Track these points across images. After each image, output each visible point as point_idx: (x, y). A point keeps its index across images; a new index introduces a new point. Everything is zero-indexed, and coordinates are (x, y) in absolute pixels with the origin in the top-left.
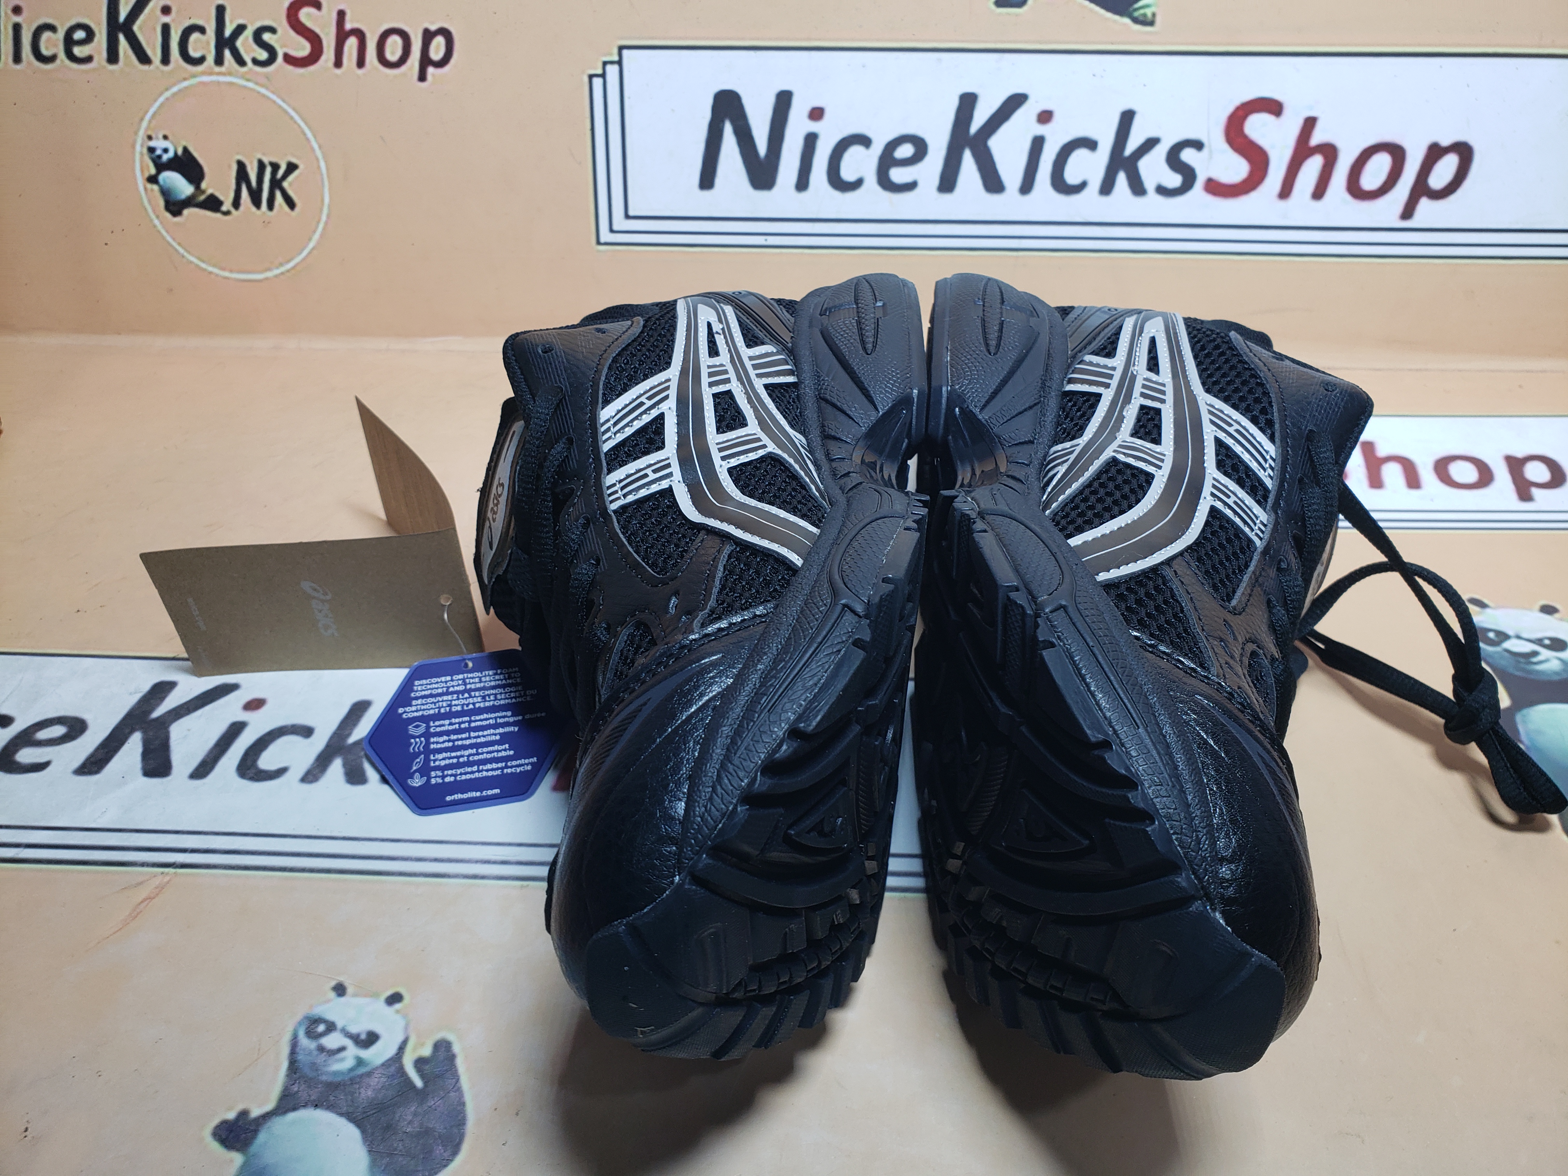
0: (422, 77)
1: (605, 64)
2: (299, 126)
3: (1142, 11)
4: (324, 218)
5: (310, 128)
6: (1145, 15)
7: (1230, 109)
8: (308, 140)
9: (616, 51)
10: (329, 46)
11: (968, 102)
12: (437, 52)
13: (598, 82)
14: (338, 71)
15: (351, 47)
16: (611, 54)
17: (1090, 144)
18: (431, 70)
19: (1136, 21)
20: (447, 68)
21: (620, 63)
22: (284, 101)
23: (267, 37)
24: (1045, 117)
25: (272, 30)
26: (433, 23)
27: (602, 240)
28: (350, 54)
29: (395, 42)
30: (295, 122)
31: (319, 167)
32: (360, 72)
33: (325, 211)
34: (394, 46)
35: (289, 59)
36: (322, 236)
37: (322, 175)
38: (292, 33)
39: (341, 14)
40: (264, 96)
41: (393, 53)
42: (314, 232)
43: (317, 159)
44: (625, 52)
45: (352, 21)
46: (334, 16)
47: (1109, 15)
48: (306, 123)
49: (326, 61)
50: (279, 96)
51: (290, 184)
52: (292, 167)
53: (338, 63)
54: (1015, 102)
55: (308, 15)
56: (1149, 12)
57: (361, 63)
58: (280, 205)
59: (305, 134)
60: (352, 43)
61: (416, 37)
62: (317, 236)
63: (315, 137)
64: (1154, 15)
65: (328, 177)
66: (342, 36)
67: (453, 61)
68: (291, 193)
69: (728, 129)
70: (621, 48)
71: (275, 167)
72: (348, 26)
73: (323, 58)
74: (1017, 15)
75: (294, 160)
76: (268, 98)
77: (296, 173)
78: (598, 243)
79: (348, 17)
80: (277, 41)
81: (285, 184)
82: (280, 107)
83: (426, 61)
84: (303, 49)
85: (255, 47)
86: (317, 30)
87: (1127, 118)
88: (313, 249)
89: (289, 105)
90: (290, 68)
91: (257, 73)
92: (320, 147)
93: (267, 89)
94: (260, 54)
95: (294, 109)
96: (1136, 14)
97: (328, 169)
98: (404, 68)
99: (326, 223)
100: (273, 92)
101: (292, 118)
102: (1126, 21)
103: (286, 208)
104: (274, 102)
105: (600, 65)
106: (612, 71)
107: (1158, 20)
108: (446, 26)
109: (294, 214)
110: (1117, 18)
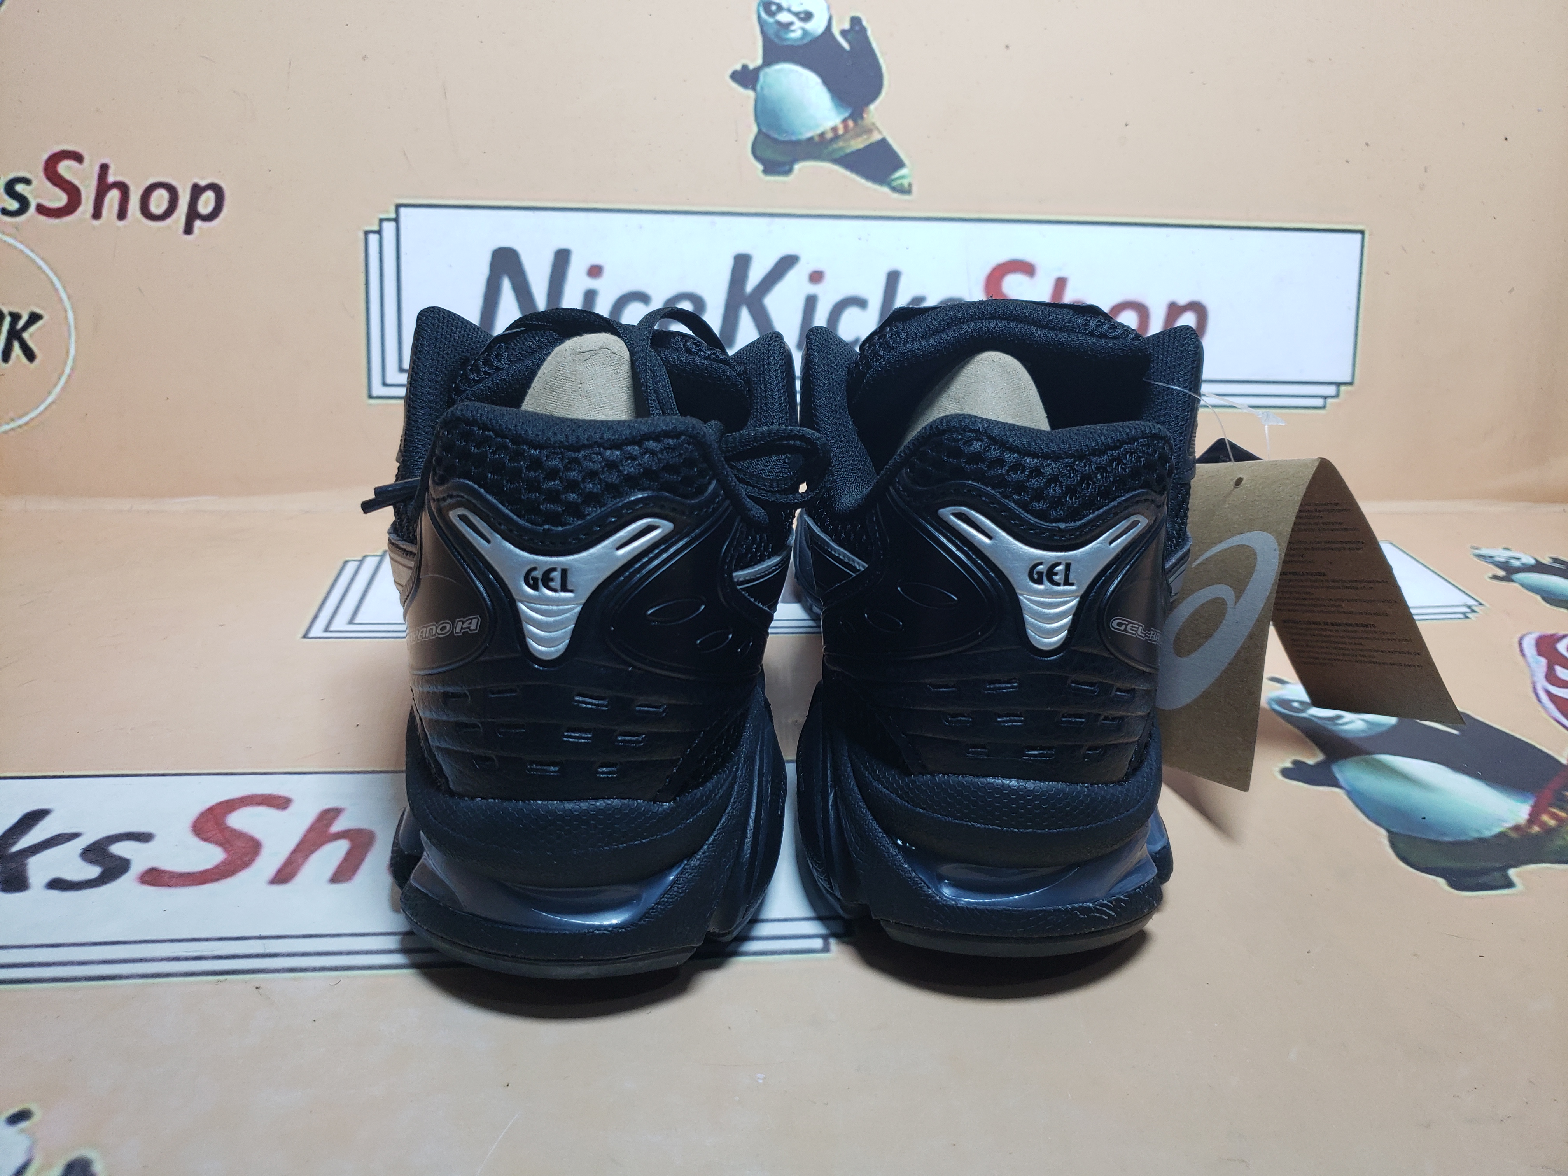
0: (188, 230)
1: (381, 220)
2: (47, 276)
3: (899, 182)
4: (68, 370)
5: (59, 278)
6: (902, 185)
7: (987, 270)
8: (56, 290)
9: (393, 209)
10: (88, 197)
11: (742, 263)
12: (206, 206)
13: (373, 239)
14: (96, 223)
15: (112, 200)
16: (387, 212)
17: (860, 303)
18: (198, 224)
19: (894, 189)
20: (216, 222)
21: (396, 220)
22: (33, 251)
23: (20, 188)
24: (816, 277)
25: (27, 181)
26: (203, 178)
27: (375, 393)
28: (111, 206)
29: (162, 196)
30: (44, 272)
31: (66, 318)
32: (121, 224)
33: (70, 363)
34: (159, 202)
35: (42, 210)
36: (63, 389)
37: (69, 326)
38: (48, 185)
39: (104, 168)
40: (10, 245)
41: (158, 206)
42: (55, 385)
43: (65, 311)
44: (403, 211)
45: (115, 174)
46: (96, 169)
47: (869, 184)
48: (56, 274)
49: (84, 212)
50: (27, 246)
51: (31, 336)
52: (34, 318)
53: (97, 214)
54: (786, 263)
55: (68, 168)
56: (905, 182)
57: (122, 214)
58: (18, 356)
59: (52, 283)
60: (114, 195)
61: (184, 190)
62: (58, 389)
63: (64, 287)
64: (910, 185)
65: (76, 327)
66: (103, 188)
67: (222, 215)
68: (31, 344)
69: (506, 285)
70: (398, 206)
71: (15, 317)
72: (111, 179)
73: (81, 209)
74: (784, 183)
75: (38, 311)
76: (15, 248)
77: (39, 324)
78: (370, 397)
79: (111, 171)
80: (31, 192)
81: (26, 335)
82: (27, 256)
83: (193, 215)
84: (60, 199)
85: (6, 197)
86: (76, 182)
87: (893, 278)
88: (53, 402)
89: (38, 255)
90: (42, 218)
91: (5, 223)
92: (69, 298)
93: (15, 238)
94: (11, 205)
95: (43, 259)
96: (894, 184)
97: (76, 319)
98: (169, 221)
99: (70, 376)
100: (21, 242)
101: (40, 268)
102: (885, 189)
103: (24, 360)
104: (22, 252)
105: (377, 222)
106: (389, 228)
107: (915, 189)
108: (217, 181)
109: (32, 366)
110: (876, 187)
